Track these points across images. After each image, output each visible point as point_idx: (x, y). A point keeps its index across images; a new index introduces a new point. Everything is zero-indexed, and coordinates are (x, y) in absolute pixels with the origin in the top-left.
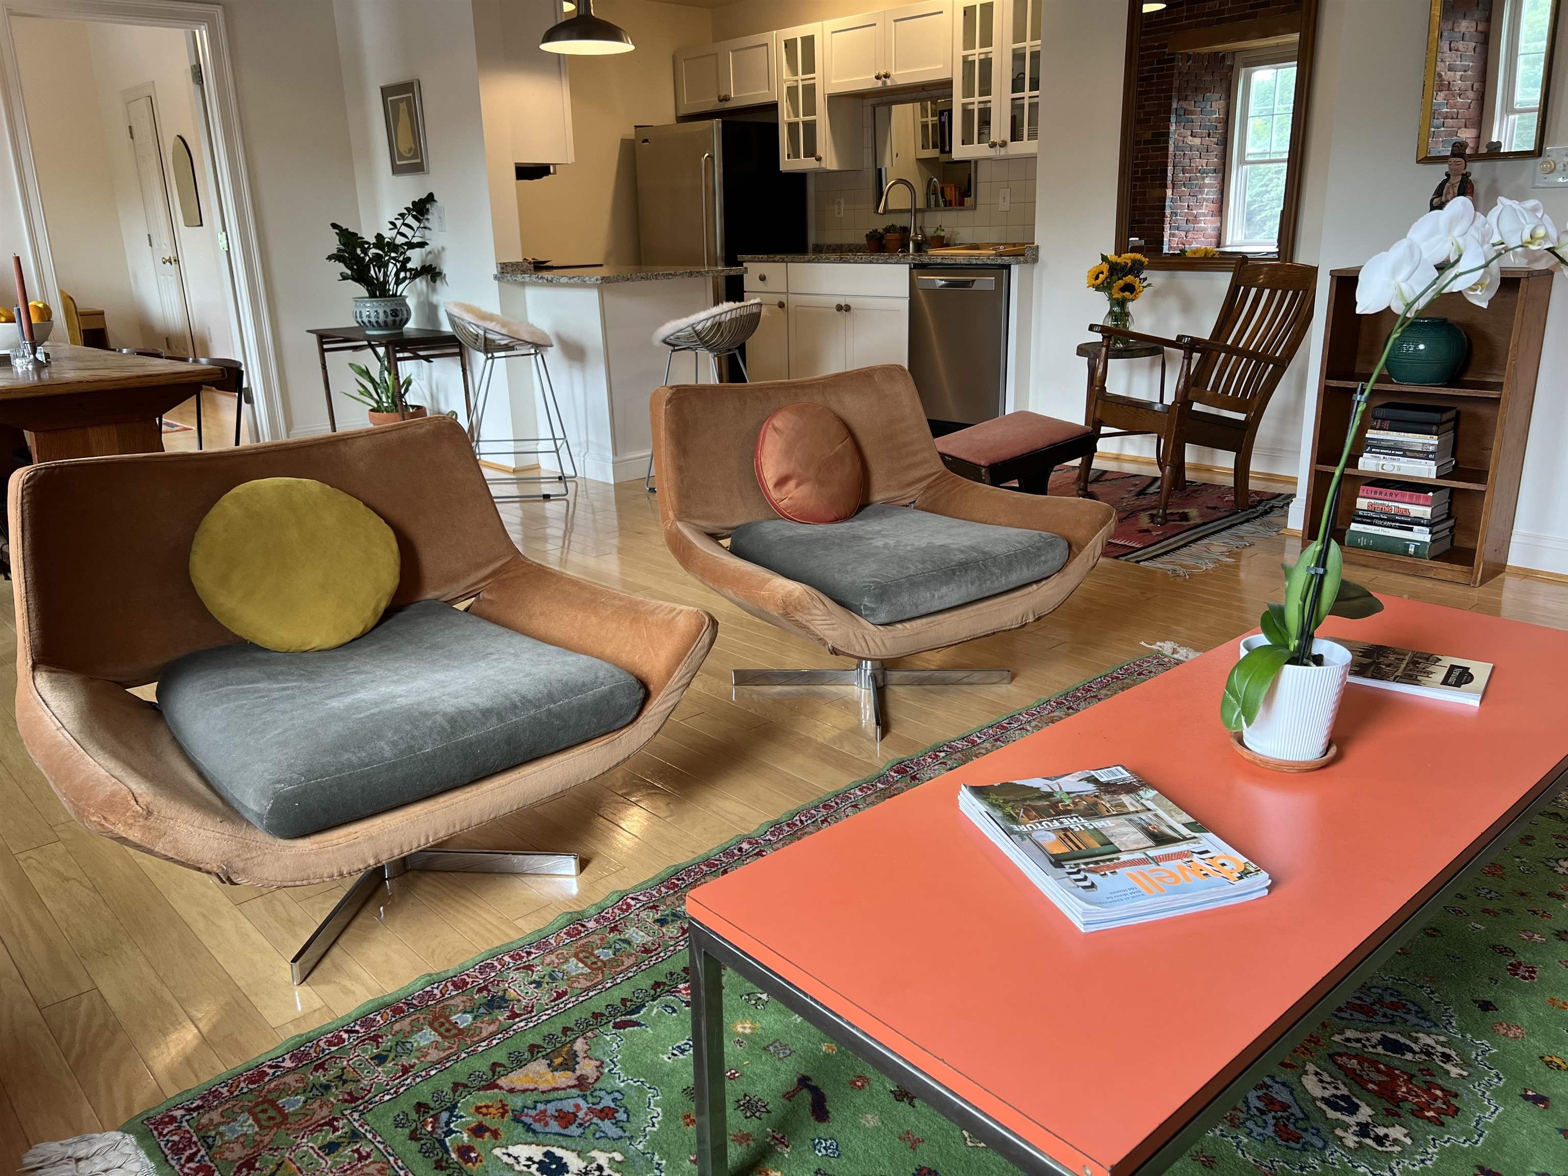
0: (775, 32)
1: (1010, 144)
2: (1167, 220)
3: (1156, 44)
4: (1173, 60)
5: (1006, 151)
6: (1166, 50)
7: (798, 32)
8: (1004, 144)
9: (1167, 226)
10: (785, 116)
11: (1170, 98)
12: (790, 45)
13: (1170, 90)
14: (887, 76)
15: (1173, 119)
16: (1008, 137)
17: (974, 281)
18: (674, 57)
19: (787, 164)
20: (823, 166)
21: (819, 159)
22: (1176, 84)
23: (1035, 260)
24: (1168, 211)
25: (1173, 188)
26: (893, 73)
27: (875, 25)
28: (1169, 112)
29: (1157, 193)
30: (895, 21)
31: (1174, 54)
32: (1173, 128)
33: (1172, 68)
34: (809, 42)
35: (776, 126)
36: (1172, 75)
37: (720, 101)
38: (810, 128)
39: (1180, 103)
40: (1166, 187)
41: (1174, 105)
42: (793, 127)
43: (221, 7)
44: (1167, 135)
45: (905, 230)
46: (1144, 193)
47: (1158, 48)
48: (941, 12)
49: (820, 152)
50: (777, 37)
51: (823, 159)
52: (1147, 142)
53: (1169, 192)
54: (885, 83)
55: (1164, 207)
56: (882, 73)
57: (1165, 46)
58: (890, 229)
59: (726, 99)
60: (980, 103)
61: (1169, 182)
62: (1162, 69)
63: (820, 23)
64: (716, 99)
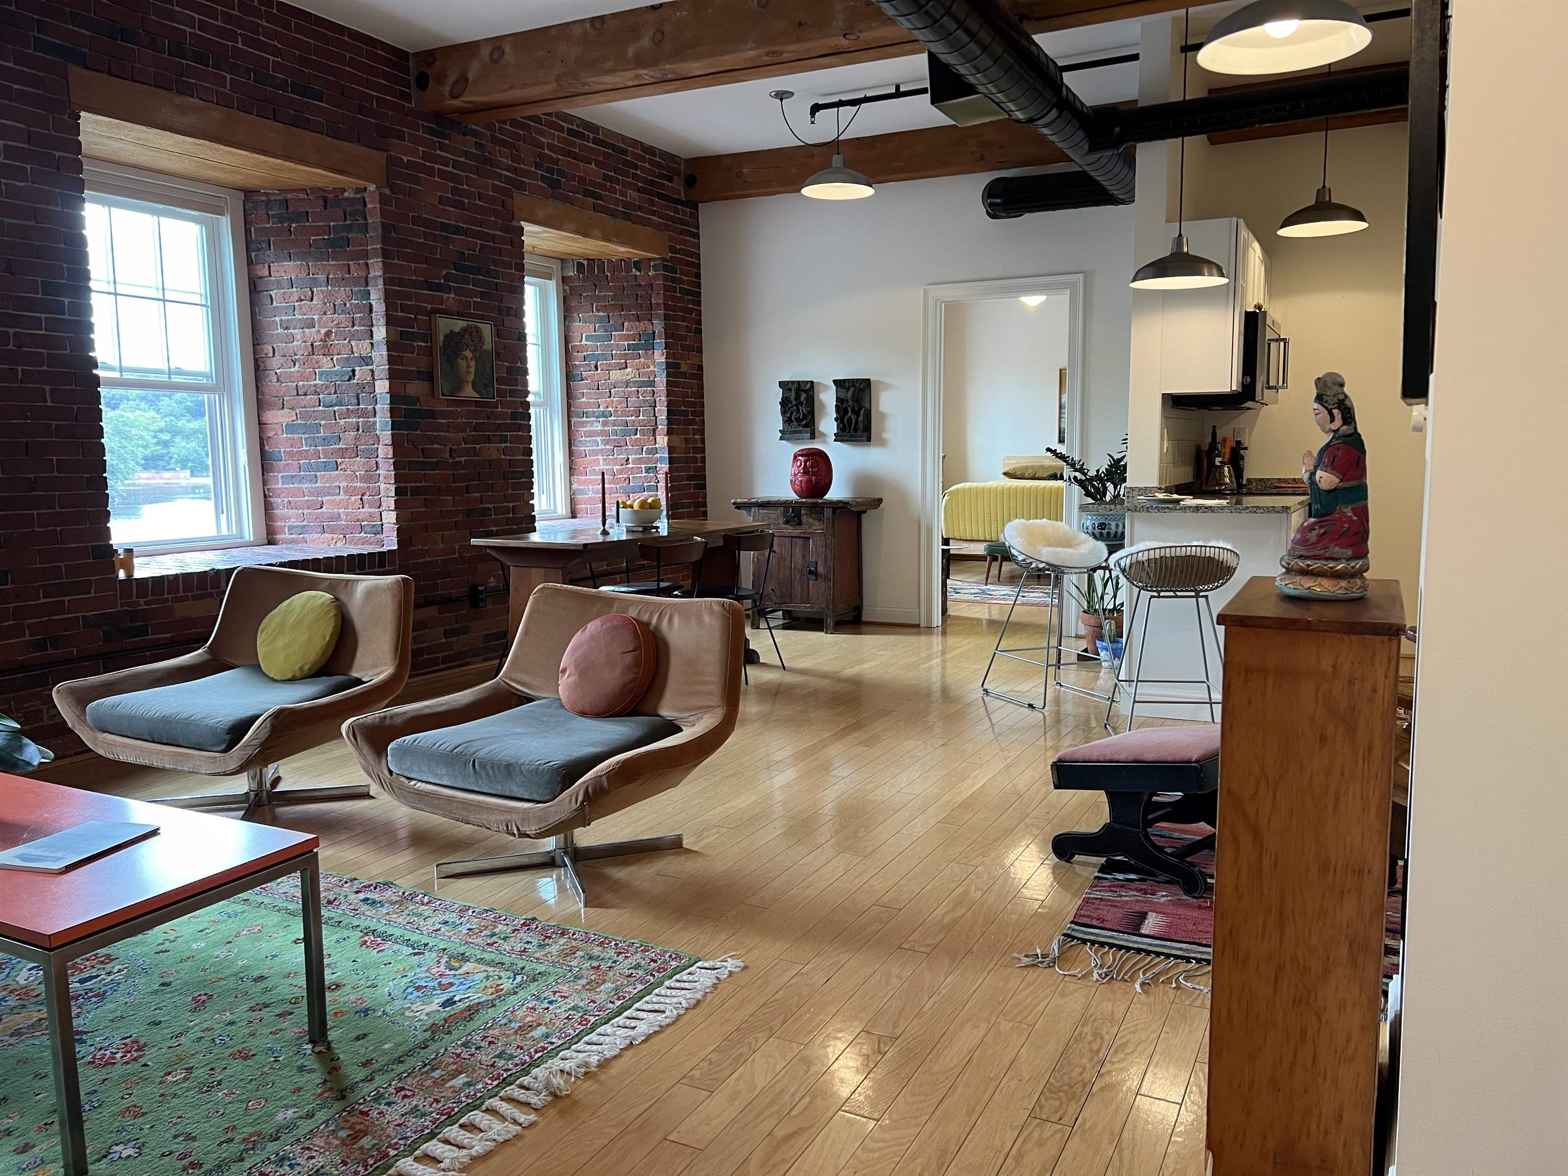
43: (1082, 275)
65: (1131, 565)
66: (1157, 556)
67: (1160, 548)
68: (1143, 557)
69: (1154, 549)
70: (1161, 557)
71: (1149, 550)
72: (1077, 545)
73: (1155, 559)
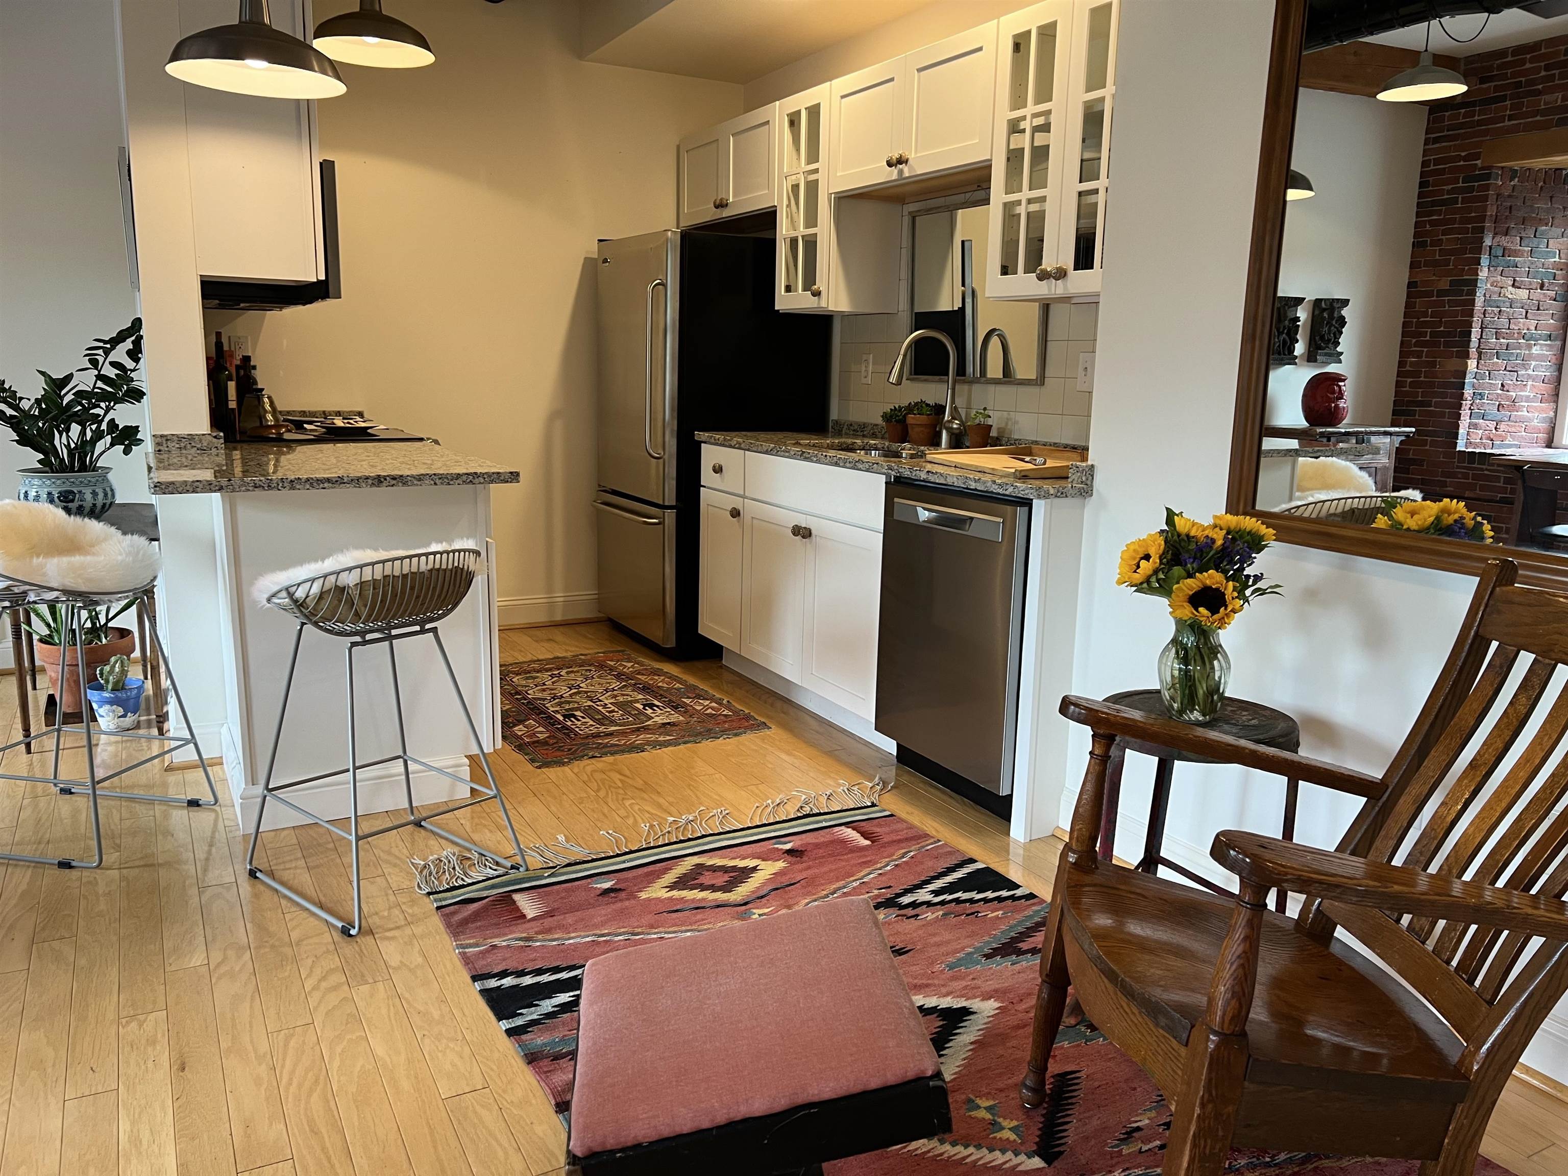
0: (777, 103)
1: (1071, 272)
2: (1466, 404)
3: (1463, 154)
4: (1488, 177)
5: (1065, 287)
6: (1479, 162)
7: (800, 101)
8: (1061, 274)
9: (1465, 413)
10: (783, 230)
11: (1482, 230)
12: (794, 121)
13: (1482, 219)
14: (901, 161)
15: (1485, 260)
16: (1068, 259)
17: (972, 518)
18: (678, 147)
19: (784, 302)
20: (823, 304)
21: (817, 294)
22: (1491, 211)
23: (1086, 491)
24: (1468, 392)
25: (1479, 358)
26: (911, 156)
27: (892, 80)
28: (1479, 250)
29: (1452, 364)
30: (919, 70)
31: (1490, 168)
32: (1483, 273)
33: (1487, 188)
34: (814, 112)
35: (774, 241)
36: (1485, 198)
37: (717, 207)
38: (811, 244)
39: (1497, 239)
40: (1467, 356)
41: (1488, 242)
42: (794, 242)
44: (1474, 283)
45: (939, 409)
46: (1433, 365)
47: (1465, 159)
48: (980, 49)
49: (821, 284)
50: (780, 110)
51: (824, 294)
52: (1441, 293)
53: (1472, 364)
54: (901, 172)
55: (1462, 386)
56: (896, 156)
57: (1477, 156)
58: (918, 407)
59: (721, 205)
60: (1030, 201)
61: (1473, 351)
62: (1472, 189)
63: (828, 84)
64: (712, 205)
65: (322, 596)
66: (378, 576)
67: (384, 562)
68: (350, 580)
69: (373, 564)
70: (385, 577)
71: (361, 567)
72: (92, 545)
73: (374, 580)
